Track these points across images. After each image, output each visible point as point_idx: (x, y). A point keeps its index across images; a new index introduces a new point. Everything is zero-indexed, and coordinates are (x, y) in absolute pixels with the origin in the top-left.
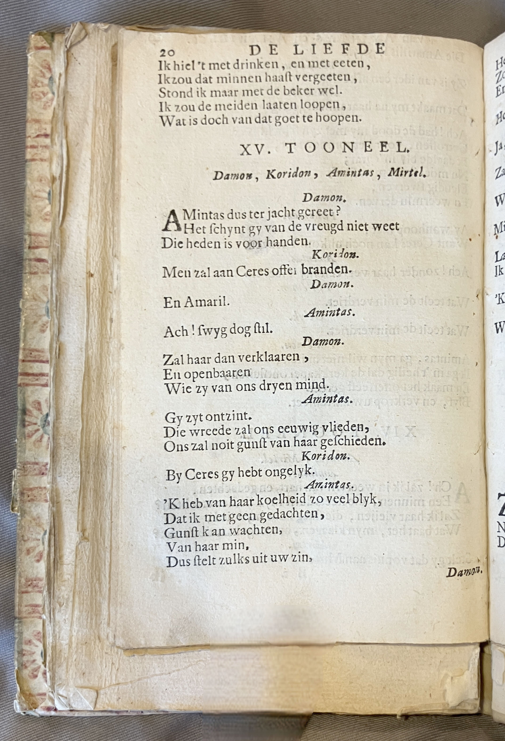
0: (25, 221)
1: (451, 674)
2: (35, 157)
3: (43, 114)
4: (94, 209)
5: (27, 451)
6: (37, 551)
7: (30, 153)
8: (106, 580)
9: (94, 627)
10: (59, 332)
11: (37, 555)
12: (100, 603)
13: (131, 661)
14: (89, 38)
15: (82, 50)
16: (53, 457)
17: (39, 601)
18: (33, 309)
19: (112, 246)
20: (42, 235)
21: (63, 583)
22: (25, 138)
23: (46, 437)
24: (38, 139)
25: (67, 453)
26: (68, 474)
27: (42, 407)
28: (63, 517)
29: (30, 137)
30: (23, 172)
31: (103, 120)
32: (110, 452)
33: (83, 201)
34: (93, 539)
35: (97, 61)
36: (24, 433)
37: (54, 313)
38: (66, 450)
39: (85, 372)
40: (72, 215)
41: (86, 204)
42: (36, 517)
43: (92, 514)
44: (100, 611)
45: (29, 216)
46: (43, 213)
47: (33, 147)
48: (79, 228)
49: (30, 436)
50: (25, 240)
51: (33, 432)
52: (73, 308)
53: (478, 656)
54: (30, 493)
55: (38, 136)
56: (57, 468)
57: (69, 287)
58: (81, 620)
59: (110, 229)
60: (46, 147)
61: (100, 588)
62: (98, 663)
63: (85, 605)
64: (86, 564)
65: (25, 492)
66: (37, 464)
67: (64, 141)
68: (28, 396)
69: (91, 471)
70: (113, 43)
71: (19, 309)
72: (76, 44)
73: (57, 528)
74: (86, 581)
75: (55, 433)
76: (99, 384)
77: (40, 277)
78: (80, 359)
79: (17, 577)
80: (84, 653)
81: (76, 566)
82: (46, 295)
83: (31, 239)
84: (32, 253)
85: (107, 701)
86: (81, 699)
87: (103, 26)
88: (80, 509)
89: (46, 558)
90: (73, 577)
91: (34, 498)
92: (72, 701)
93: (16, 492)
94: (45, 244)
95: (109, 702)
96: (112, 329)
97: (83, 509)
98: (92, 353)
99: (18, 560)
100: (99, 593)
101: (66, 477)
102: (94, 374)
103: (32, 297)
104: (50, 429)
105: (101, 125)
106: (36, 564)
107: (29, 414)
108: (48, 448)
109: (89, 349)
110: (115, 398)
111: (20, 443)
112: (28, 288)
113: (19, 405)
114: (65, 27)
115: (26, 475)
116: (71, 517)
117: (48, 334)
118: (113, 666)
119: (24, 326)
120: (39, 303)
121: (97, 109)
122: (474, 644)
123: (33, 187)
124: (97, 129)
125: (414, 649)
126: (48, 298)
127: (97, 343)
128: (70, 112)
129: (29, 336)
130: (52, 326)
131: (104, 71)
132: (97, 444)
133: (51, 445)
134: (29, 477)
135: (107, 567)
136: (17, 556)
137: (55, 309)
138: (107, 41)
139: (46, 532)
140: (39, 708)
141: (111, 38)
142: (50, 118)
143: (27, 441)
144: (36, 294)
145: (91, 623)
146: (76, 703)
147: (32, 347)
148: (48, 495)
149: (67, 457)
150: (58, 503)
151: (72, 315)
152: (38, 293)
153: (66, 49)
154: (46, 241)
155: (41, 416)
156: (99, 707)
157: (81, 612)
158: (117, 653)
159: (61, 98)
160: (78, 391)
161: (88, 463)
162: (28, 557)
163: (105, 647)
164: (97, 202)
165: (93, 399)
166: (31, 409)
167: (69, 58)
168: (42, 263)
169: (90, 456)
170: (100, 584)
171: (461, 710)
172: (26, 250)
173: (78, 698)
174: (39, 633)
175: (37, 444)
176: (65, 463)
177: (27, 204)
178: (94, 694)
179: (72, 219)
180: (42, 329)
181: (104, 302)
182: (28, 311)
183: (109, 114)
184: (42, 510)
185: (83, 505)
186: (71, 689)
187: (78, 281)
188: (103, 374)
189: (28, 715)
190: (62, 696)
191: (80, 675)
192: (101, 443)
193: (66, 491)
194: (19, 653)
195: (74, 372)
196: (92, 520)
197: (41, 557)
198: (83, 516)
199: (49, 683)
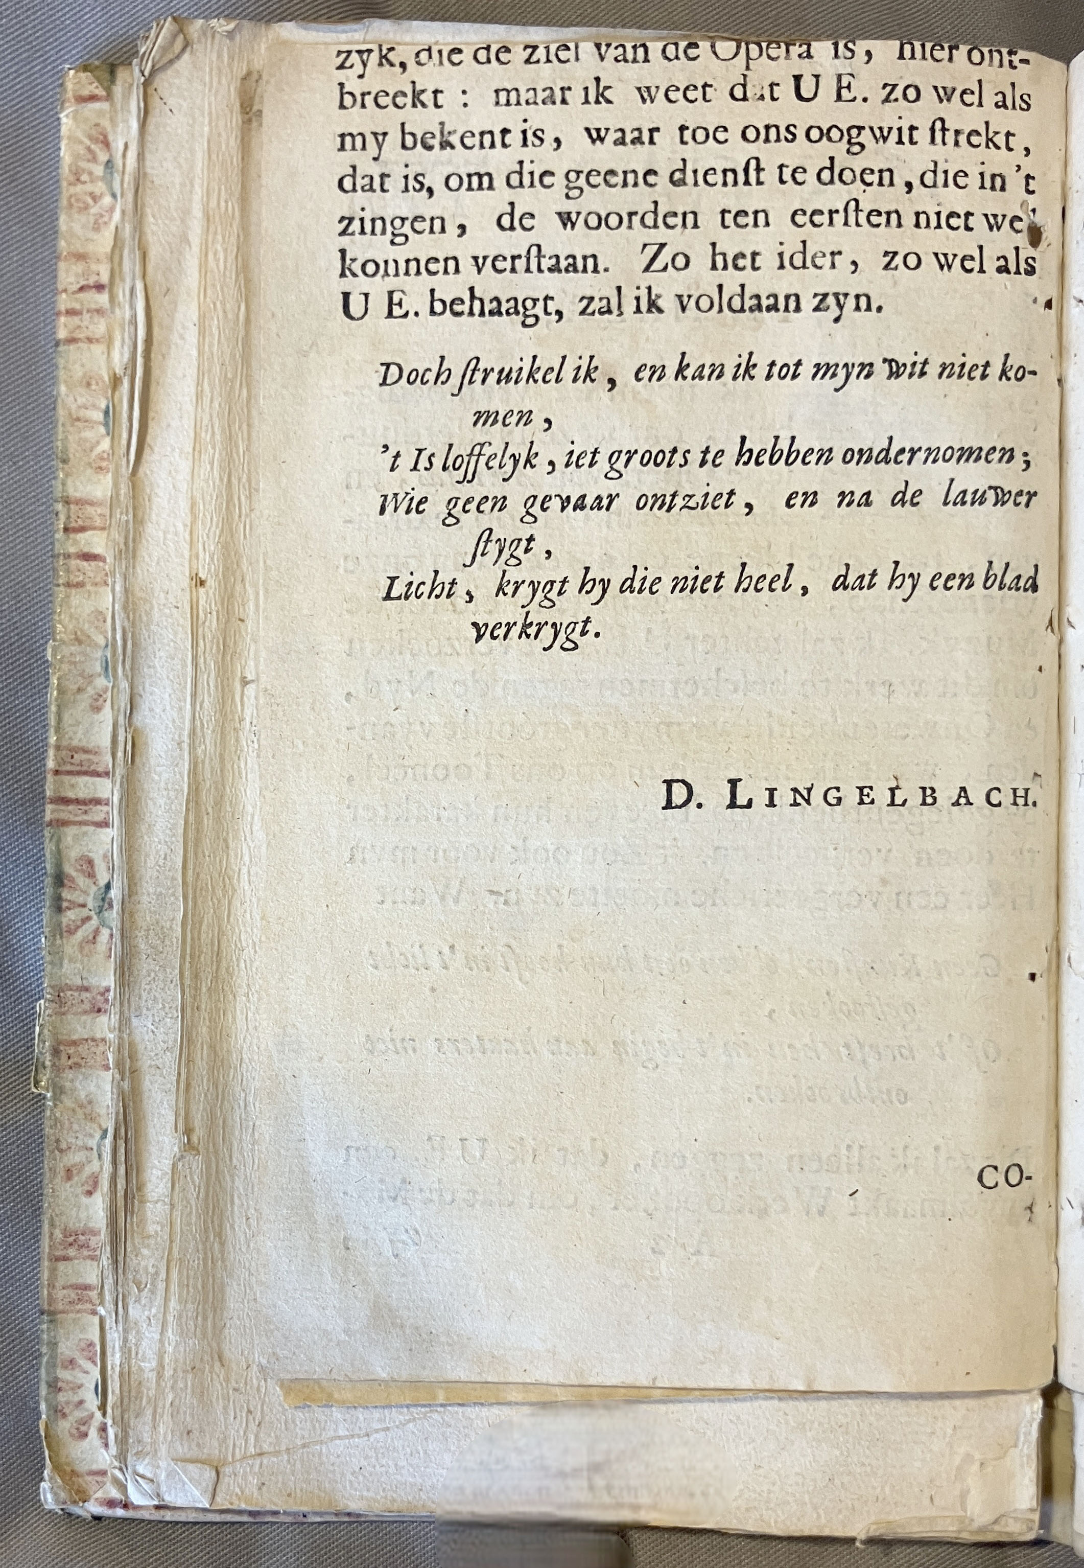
0: (56, 473)
1: (978, 1456)
2: (77, 335)
3: (92, 240)
4: (206, 437)
5: (66, 961)
6: (87, 1171)
7: (65, 326)
9: (210, 1335)
10: (133, 706)
11: (86, 1182)
12: (222, 1283)
14: (192, 51)
15: (177, 81)
16: (123, 974)
17: (92, 1278)
18: (74, 662)
20: (92, 503)
21: (146, 1242)
23: (105, 932)
24: (83, 296)
25: (152, 967)
26: (154, 1011)
27: (96, 869)
28: (145, 1102)
29: (64, 291)
31: (224, 238)
32: (242, 965)
33: (181, 418)
34: (207, 1150)
35: (210, 104)
36: (59, 924)
37: (121, 669)
38: (149, 960)
39: (189, 794)
40: (156, 449)
41: (188, 424)
42: (85, 1102)
43: (206, 1095)
44: (223, 1300)
45: (64, 461)
46: (93, 455)
47: (71, 312)
48: (173, 478)
49: (71, 932)
50: (57, 514)
51: (79, 923)
52: (162, 654)
53: (1040, 1415)
54: (71, 1051)
55: (82, 289)
56: (132, 999)
57: (152, 608)
58: (184, 1320)
59: (239, 480)
60: (99, 311)
61: (222, 1252)
62: (219, 1409)
63: (191, 1290)
64: (193, 1203)
65: (62, 1048)
66: (87, 989)
67: (139, 286)
68: (68, 847)
69: (203, 1007)
71: (46, 661)
72: (164, 68)
73: (131, 1123)
74: (194, 1238)
75: (127, 926)
76: (218, 820)
77: (89, 592)
78: (177, 765)
79: (46, 1227)
80: (189, 1391)
81: (172, 1206)
82: (102, 633)
83: (69, 510)
84: (70, 541)
86: (184, 1484)
87: (222, 26)
88: (182, 1085)
89: (106, 1189)
90: (167, 1229)
91: (80, 1061)
92: (164, 1488)
93: (43, 1049)
94: (99, 522)
95: (242, 1492)
96: (246, 700)
97: (188, 1086)
98: (205, 752)
99: (48, 1191)
100: (219, 1263)
101: (150, 1018)
102: (207, 799)
103: (72, 637)
104: (113, 916)
105: (219, 248)
106: (84, 1200)
107: (69, 884)
108: (110, 956)
109: (197, 744)
111: (53, 944)
112: (64, 617)
113: (48, 866)
115: (64, 1014)
116: (162, 1102)
117: (107, 715)
118: (251, 1418)
119: (56, 699)
120: (88, 650)
121: (211, 213)
122: (1029, 1390)
123: (71, 399)
124: (211, 256)
126: (106, 637)
127: (213, 731)
128: (151, 219)
129: (66, 718)
130: (116, 698)
131: (226, 126)
132: (216, 948)
133: (116, 950)
134: (69, 1016)
136: (46, 1182)
137: (122, 660)
138: (231, 58)
139: (105, 1132)
140: (92, 1500)
141: (240, 51)
142: (109, 248)
143: (65, 941)
144: (81, 630)
145: (204, 1327)
146: (173, 1491)
147: (75, 743)
148: (110, 1056)
149: (153, 975)
150: (133, 1072)
151: (159, 669)
152: (86, 626)
153: (143, 79)
154: (100, 515)
155: (93, 889)
156: (222, 1502)
157: (182, 1301)
158: (258, 1389)
160: (174, 836)
161: (197, 988)
162: (68, 1185)
163: (233, 1377)
164: (211, 419)
165: (207, 853)
166: (73, 873)
167: (149, 99)
168: (93, 563)
169: (202, 974)
170: (222, 1244)
171: (1001, 1532)
172: (59, 536)
173: (176, 1483)
174: (91, 1344)
175: (87, 948)
177: (61, 435)
178: (210, 1474)
179: (156, 457)
180: (96, 704)
181: (228, 641)
182: (65, 667)
184: (98, 1086)
185: (187, 1079)
186: (163, 1464)
187: (170, 596)
188: (226, 799)
189: (70, 1515)
190: (142, 1476)
191: (182, 1434)
192: (223, 946)
193: (149, 1047)
194: (49, 1385)
195: (165, 793)
196: (205, 1109)
197: (96, 1184)
198: (187, 1102)
199: (113, 1449)
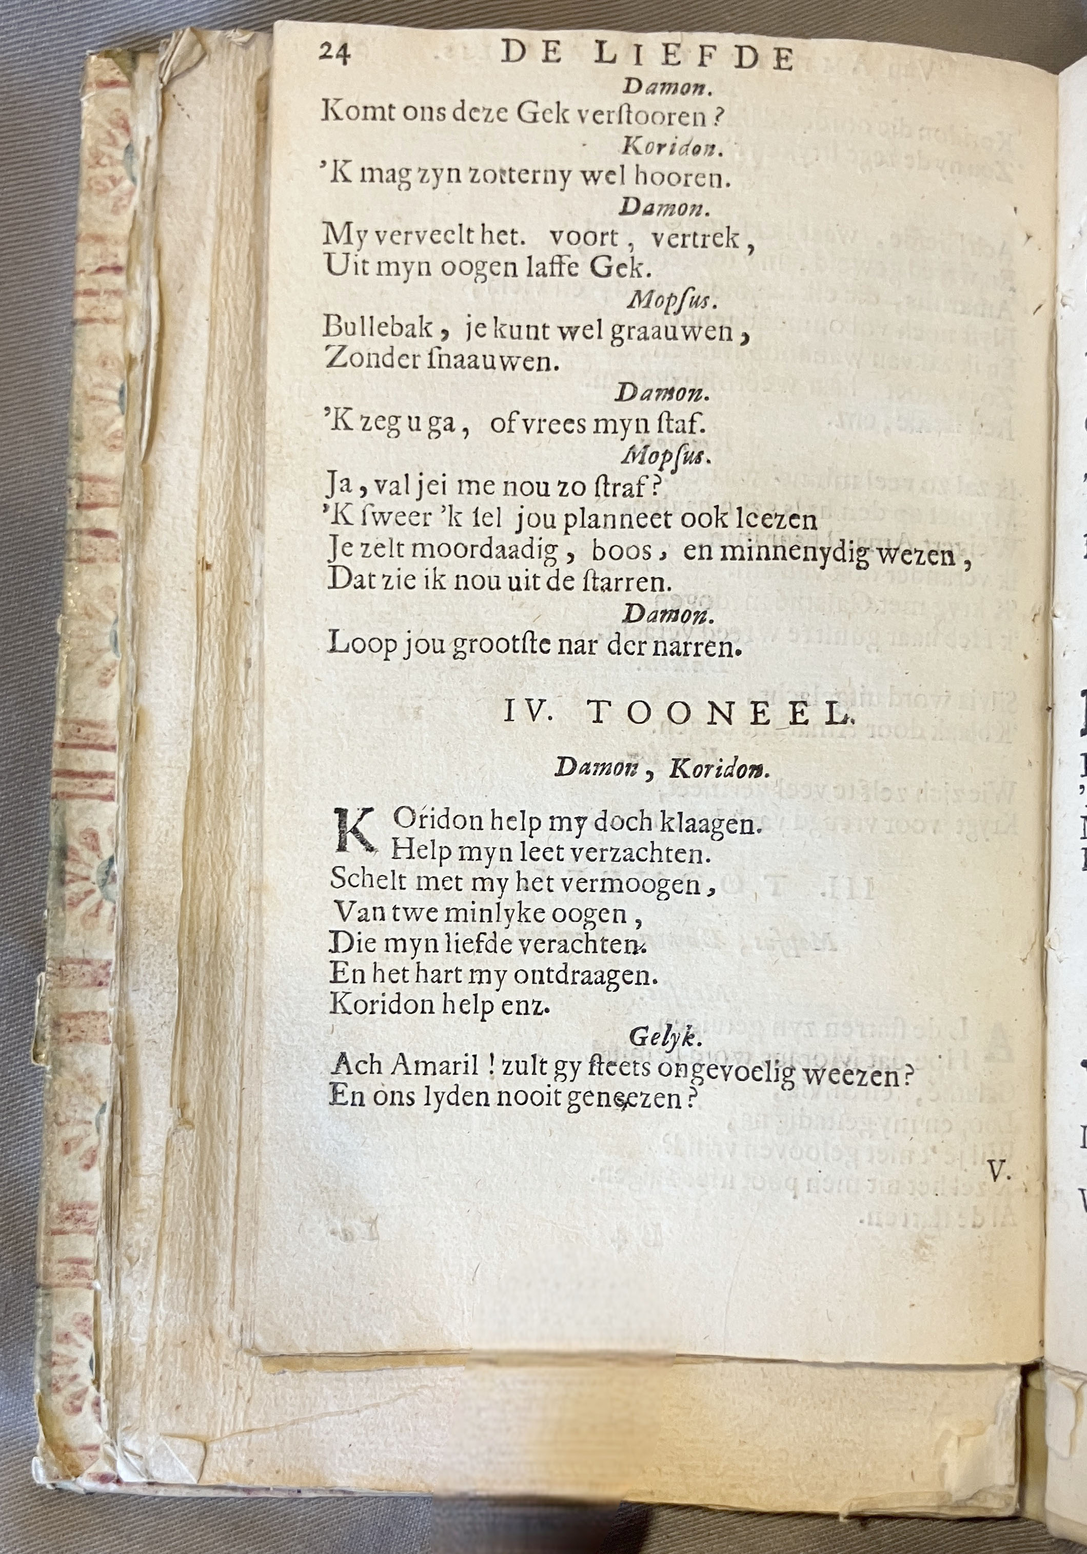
0: (70, 451)
1: (957, 1432)
2: (95, 315)
3: (110, 222)
4: (214, 426)
5: (67, 935)
6: (85, 1146)
7: (83, 306)
8: (228, 1211)
9: (201, 1311)
10: (138, 686)
11: (84, 1155)
12: (215, 1259)
13: (277, 1383)
14: (209, 61)
15: (195, 88)
16: (123, 949)
17: (88, 1253)
18: (84, 637)
19: (251, 506)
20: (105, 481)
21: (139, 1215)
22: (74, 272)
23: (108, 907)
24: (100, 277)
25: (151, 942)
26: (152, 986)
27: (101, 843)
28: (141, 1075)
29: (83, 271)
30: (68, 346)
31: (236, 237)
32: (241, 941)
33: (192, 408)
34: (202, 1123)
35: (225, 111)
36: (62, 897)
37: (128, 645)
38: (148, 935)
39: (191, 771)
40: (167, 437)
41: (199, 414)
42: (85, 1075)
43: (202, 1069)
44: (215, 1276)
45: (79, 439)
46: (108, 432)
47: (89, 293)
48: (183, 466)
49: (74, 905)
50: (70, 490)
51: (82, 896)
52: (169, 635)
53: (1017, 1394)
54: (72, 1023)
55: (99, 270)
56: (130, 973)
57: (160, 590)
58: (175, 1294)
59: (247, 469)
60: (116, 293)
61: (215, 1227)
62: (209, 1384)
63: (183, 1264)
64: (186, 1177)
65: (62, 1021)
66: (88, 963)
67: (154, 282)
68: (72, 821)
69: (201, 981)
70: (260, 73)
71: (56, 634)
72: (182, 75)
73: (127, 1097)
74: (187, 1213)
75: (127, 899)
76: (219, 798)
77: (100, 567)
78: (180, 743)
79: (43, 1200)
80: (178, 1365)
81: (165, 1181)
82: (111, 608)
83: (82, 487)
84: (83, 517)
85: (226, 1467)
86: (173, 1459)
87: (239, 37)
88: (177, 1060)
89: (102, 1164)
90: (160, 1203)
91: (80, 1035)
92: (152, 1464)
93: (42, 1022)
94: (111, 499)
95: (231, 1468)
96: (250, 681)
97: (184, 1060)
98: (208, 731)
99: (45, 1164)
100: (212, 1237)
101: (148, 993)
102: (209, 777)
103: (82, 612)
104: (115, 889)
105: (232, 246)
106: (82, 1174)
107: (73, 857)
108: (112, 930)
109: (200, 721)
110: (254, 827)
111: (55, 917)
112: (74, 591)
113: (53, 839)
114: (159, 39)
115: (65, 987)
116: (157, 1076)
117: (114, 691)
118: (240, 1393)
119: (64, 673)
120: (98, 624)
121: (224, 213)
122: (1007, 1367)
123: (86, 378)
124: (223, 255)
125: (879, 1374)
126: (116, 613)
127: (217, 710)
128: (167, 219)
129: (74, 692)
130: (124, 672)
131: (240, 131)
132: (215, 924)
133: (118, 924)
134: (70, 990)
135: (231, 1184)
136: (45, 1154)
137: (130, 637)
138: (247, 67)
139: (104, 1106)
140: (85, 1475)
141: (256, 59)
142: (126, 232)
143: (67, 914)
144: (91, 605)
145: (195, 1301)
146: (161, 1467)
147: (82, 716)
148: (110, 1028)
149: (152, 949)
150: (130, 1046)
151: (165, 651)
152: (96, 601)
153: (161, 86)
154: (113, 492)
155: (97, 863)
156: (210, 1478)
157: (174, 1276)
158: (249, 1365)
159: (149, 189)
160: (176, 812)
161: (195, 964)
162: (66, 1158)
163: (224, 1352)
164: (220, 410)
165: (208, 830)
166: (78, 846)
167: (166, 104)
168: (105, 540)
169: (201, 950)
170: (215, 1218)
171: (979, 1508)
172: (72, 512)
173: (165, 1459)
174: (86, 1319)
175: (90, 921)
176: (146, 962)
177: (76, 414)
178: (198, 1450)
179: (167, 446)
180: (104, 678)
181: (233, 622)
182: (74, 641)
183: (249, 223)
184: (98, 1060)
185: (183, 1052)
186: (152, 1439)
187: (178, 579)
188: (228, 777)
189: (60, 1490)
190: (131, 1453)
191: (170, 1409)
192: (222, 921)
193: (147, 1021)
194: (44, 1359)
195: (168, 770)
196: (200, 1084)
197: (94, 1158)
198: (182, 1077)
199: (106, 1425)
